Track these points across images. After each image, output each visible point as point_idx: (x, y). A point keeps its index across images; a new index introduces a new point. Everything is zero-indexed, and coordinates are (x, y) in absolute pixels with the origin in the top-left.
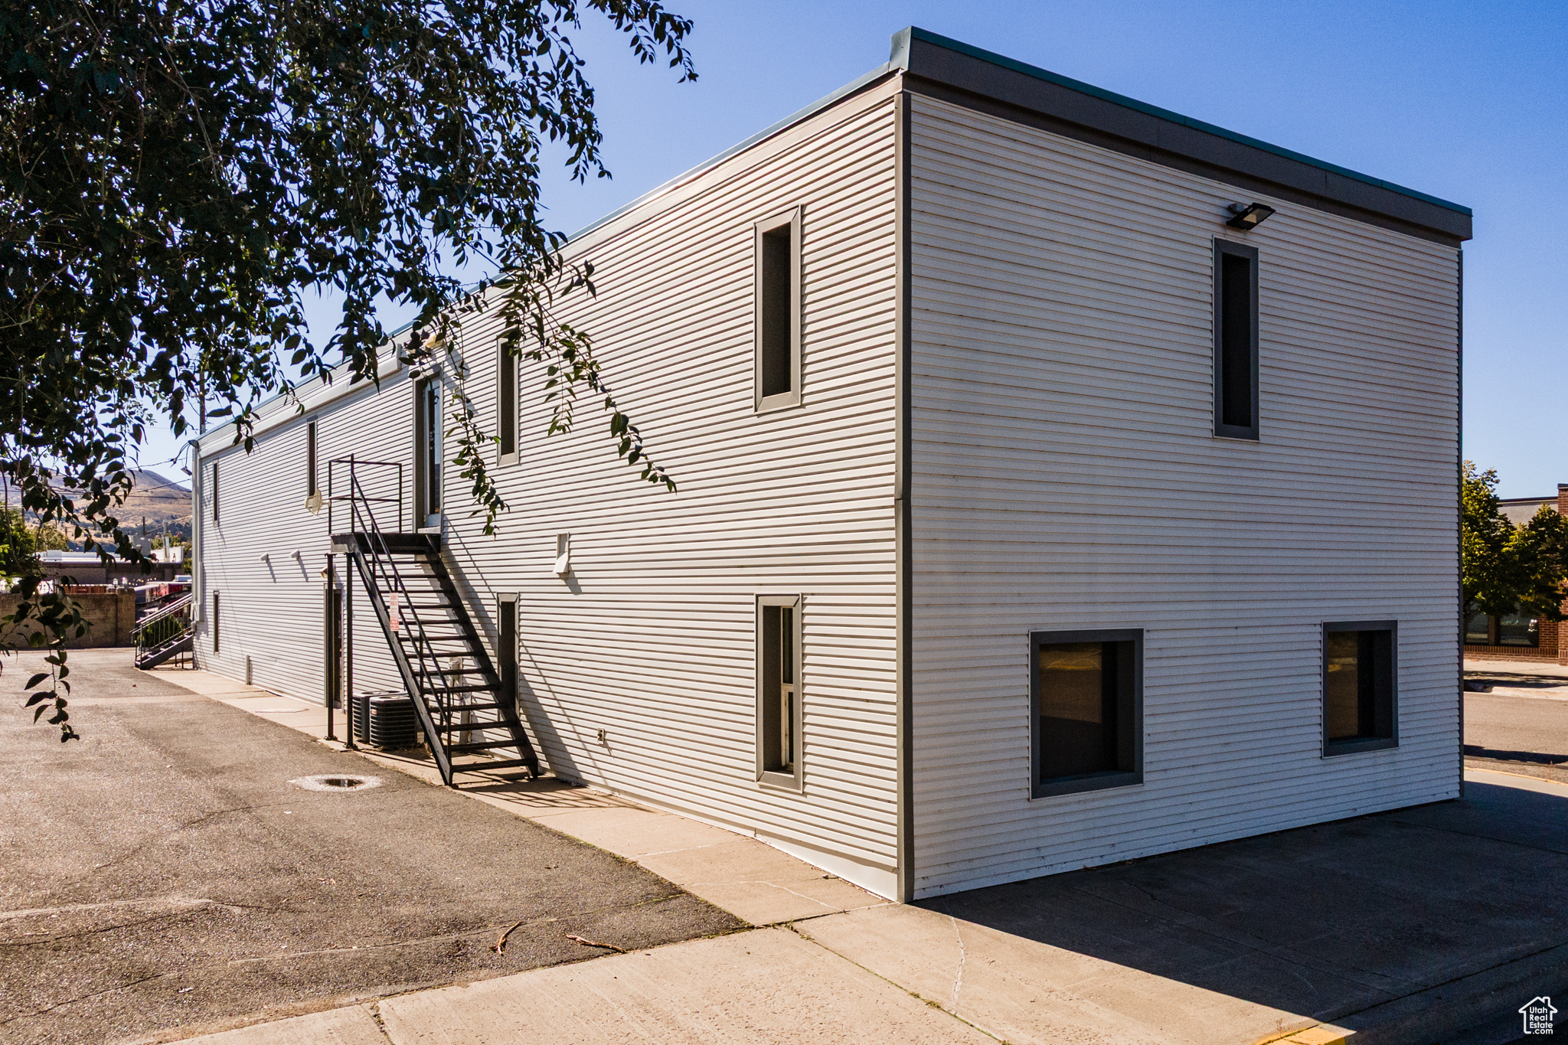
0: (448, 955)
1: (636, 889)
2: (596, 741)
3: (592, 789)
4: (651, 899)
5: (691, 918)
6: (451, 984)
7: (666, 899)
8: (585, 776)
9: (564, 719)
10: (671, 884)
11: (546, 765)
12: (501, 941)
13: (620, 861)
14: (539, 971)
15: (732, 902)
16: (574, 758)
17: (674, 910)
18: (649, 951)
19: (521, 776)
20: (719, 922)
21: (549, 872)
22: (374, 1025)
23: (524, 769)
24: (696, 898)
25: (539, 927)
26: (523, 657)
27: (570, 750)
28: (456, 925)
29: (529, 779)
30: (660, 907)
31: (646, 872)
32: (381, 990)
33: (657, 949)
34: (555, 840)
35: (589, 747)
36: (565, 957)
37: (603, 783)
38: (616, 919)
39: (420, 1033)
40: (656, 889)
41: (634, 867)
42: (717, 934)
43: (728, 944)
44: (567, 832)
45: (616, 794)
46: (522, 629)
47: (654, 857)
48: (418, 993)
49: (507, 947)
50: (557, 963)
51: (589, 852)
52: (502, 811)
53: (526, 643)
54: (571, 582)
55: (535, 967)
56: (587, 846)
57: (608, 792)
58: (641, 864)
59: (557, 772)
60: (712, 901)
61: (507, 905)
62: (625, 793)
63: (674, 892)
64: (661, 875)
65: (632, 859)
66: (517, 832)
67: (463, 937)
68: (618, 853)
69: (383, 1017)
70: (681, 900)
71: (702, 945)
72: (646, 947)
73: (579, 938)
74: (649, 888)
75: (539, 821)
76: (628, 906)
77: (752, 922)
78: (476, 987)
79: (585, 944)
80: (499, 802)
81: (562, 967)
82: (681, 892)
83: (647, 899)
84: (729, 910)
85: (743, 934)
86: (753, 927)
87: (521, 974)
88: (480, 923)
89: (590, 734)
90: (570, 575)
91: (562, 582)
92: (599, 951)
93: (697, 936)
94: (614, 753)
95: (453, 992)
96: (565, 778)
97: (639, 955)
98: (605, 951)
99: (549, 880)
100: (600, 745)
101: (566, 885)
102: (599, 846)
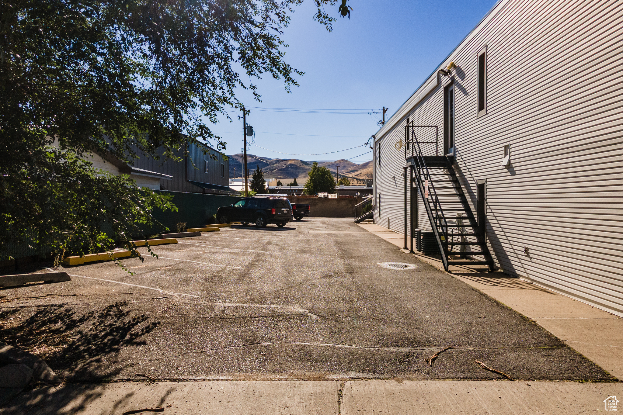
0: (400, 360)
1: (531, 338)
2: (523, 253)
3: (522, 279)
4: (541, 346)
5: (567, 364)
6: (393, 379)
7: (551, 348)
8: (518, 272)
9: (507, 242)
10: (557, 339)
11: (498, 265)
12: (433, 356)
13: (525, 319)
14: (450, 382)
15: (602, 358)
16: (512, 262)
17: (555, 356)
18: (529, 383)
19: (485, 270)
20: (589, 371)
21: (479, 320)
22: (336, 396)
23: (486, 267)
24: (574, 351)
25: (461, 352)
26: (488, 211)
27: (510, 258)
28: (414, 342)
29: (489, 272)
30: (546, 353)
31: (540, 328)
32: (353, 374)
33: (536, 383)
34: (490, 303)
35: (520, 256)
36: (470, 375)
37: (527, 276)
38: (512, 356)
39: (358, 409)
40: (545, 340)
41: (533, 324)
42: (587, 380)
43: (595, 389)
44: (499, 299)
45: (534, 283)
46: (488, 197)
47: (547, 320)
48: (371, 381)
49: (436, 362)
50: (463, 378)
51: (507, 312)
52: (467, 285)
53: (489, 204)
54: (511, 170)
55: (448, 378)
56: (507, 308)
57: (530, 281)
58: (538, 323)
59: (504, 269)
60: (586, 355)
61: (447, 336)
62: (540, 283)
63: (558, 344)
64: (551, 331)
65: (533, 319)
66: (470, 296)
67: (413, 350)
68: (525, 314)
69: (344, 392)
70: (562, 350)
71: (573, 387)
72: (529, 379)
73: (482, 364)
74: (540, 339)
75: (485, 292)
76: (523, 348)
77: (617, 376)
78: (407, 384)
79: (485, 368)
80: (468, 281)
81: (466, 382)
82: (563, 345)
83: (537, 346)
84: (599, 364)
85: (608, 384)
86: (617, 381)
87: (437, 381)
88: (427, 343)
89: (520, 250)
90: (510, 166)
91: (506, 170)
92: (493, 375)
93: (570, 379)
94: (533, 260)
95: (392, 385)
96: (508, 273)
97: (521, 384)
98: (498, 376)
99: (477, 325)
100: (525, 256)
101: (487, 328)
102: (514, 309)
